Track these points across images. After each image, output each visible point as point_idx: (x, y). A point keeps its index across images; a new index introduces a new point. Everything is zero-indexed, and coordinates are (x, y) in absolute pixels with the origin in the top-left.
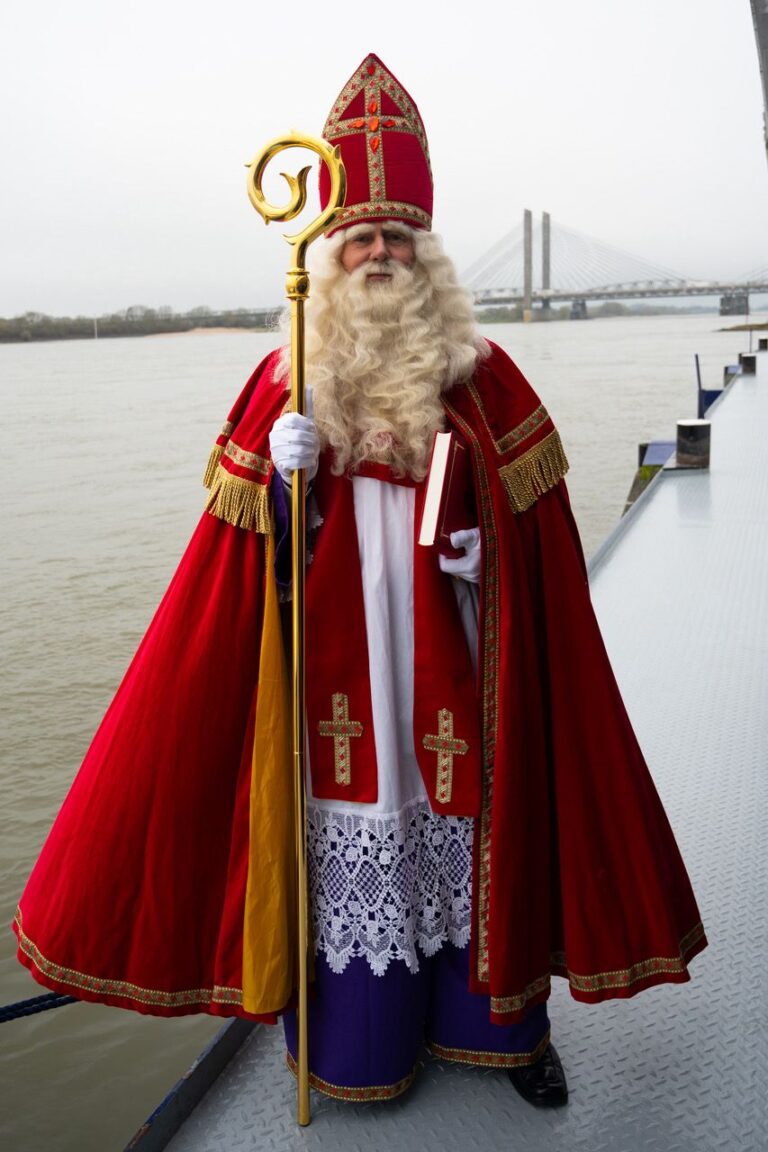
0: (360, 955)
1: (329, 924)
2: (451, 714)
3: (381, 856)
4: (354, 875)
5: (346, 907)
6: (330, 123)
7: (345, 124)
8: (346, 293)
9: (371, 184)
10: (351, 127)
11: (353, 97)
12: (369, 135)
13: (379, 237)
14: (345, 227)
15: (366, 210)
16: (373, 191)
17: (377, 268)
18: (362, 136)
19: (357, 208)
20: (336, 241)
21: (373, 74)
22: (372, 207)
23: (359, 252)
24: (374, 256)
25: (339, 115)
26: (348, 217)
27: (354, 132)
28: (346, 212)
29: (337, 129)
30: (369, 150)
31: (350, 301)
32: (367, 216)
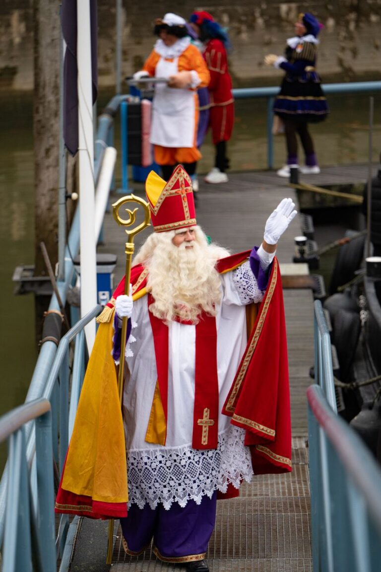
0: (176, 501)
1: (148, 493)
2: (209, 410)
3: (167, 463)
4: (171, 470)
5: (169, 483)
6: (167, 190)
7: (174, 191)
8: (178, 255)
9: (185, 213)
10: (176, 192)
11: (175, 182)
12: (182, 196)
13: (189, 233)
14: (176, 229)
15: (184, 223)
16: (186, 216)
17: (189, 245)
18: (180, 196)
19: (181, 223)
20: (172, 234)
21: (181, 172)
22: (186, 222)
23: (181, 239)
24: (187, 240)
25: (171, 188)
26: (178, 226)
27: (177, 195)
28: (176, 224)
29: (170, 193)
30: (183, 201)
31: (180, 257)
32: (185, 226)
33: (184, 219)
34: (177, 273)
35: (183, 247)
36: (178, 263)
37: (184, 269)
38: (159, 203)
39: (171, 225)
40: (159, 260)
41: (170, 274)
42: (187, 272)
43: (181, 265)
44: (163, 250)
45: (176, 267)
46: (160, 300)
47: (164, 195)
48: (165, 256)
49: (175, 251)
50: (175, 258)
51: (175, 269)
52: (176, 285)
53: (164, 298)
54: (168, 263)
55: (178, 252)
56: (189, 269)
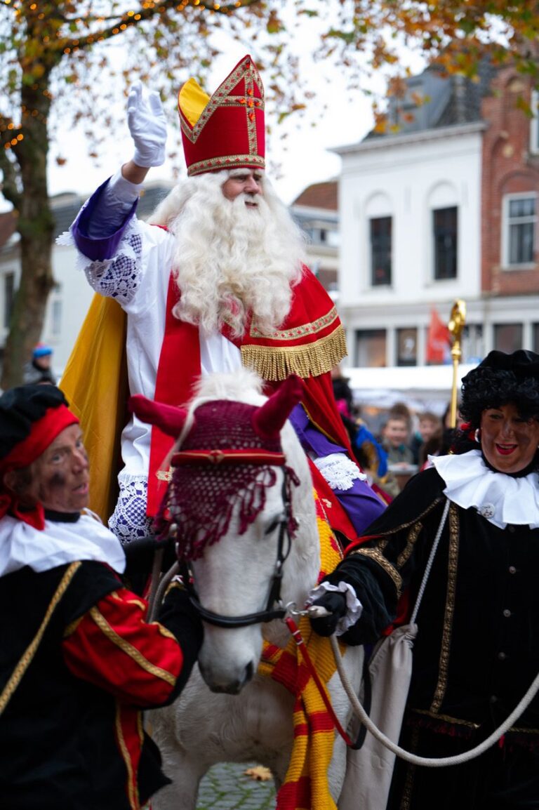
6: (221, 95)
7: (233, 98)
8: (232, 213)
9: (250, 142)
10: (237, 101)
11: (238, 81)
12: (248, 110)
13: (252, 179)
14: (229, 168)
15: (247, 159)
16: (251, 148)
17: (251, 200)
18: (244, 109)
19: (241, 158)
20: (223, 176)
21: (248, 68)
22: (250, 158)
23: (238, 186)
24: (249, 189)
25: (228, 91)
26: (233, 162)
27: (238, 105)
28: (232, 159)
29: (227, 100)
30: (248, 119)
31: (235, 218)
32: (248, 164)
33: (246, 152)
34: (227, 246)
35: (241, 200)
36: (231, 228)
37: (240, 239)
38: (204, 118)
39: (222, 160)
40: (194, 219)
41: (214, 246)
42: (246, 246)
43: (235, 232)
44: (203, 202)
45: (226, 235)
46: (193, 290)
47: (214, 102)
48: (207, 214)
49: (227, 208)
50: (226, 217)
51: (223, 239)
52: (223, 265)
53: (200, 285)
54: (211, 225)
55: (232, 208)
56: (250, 243)
